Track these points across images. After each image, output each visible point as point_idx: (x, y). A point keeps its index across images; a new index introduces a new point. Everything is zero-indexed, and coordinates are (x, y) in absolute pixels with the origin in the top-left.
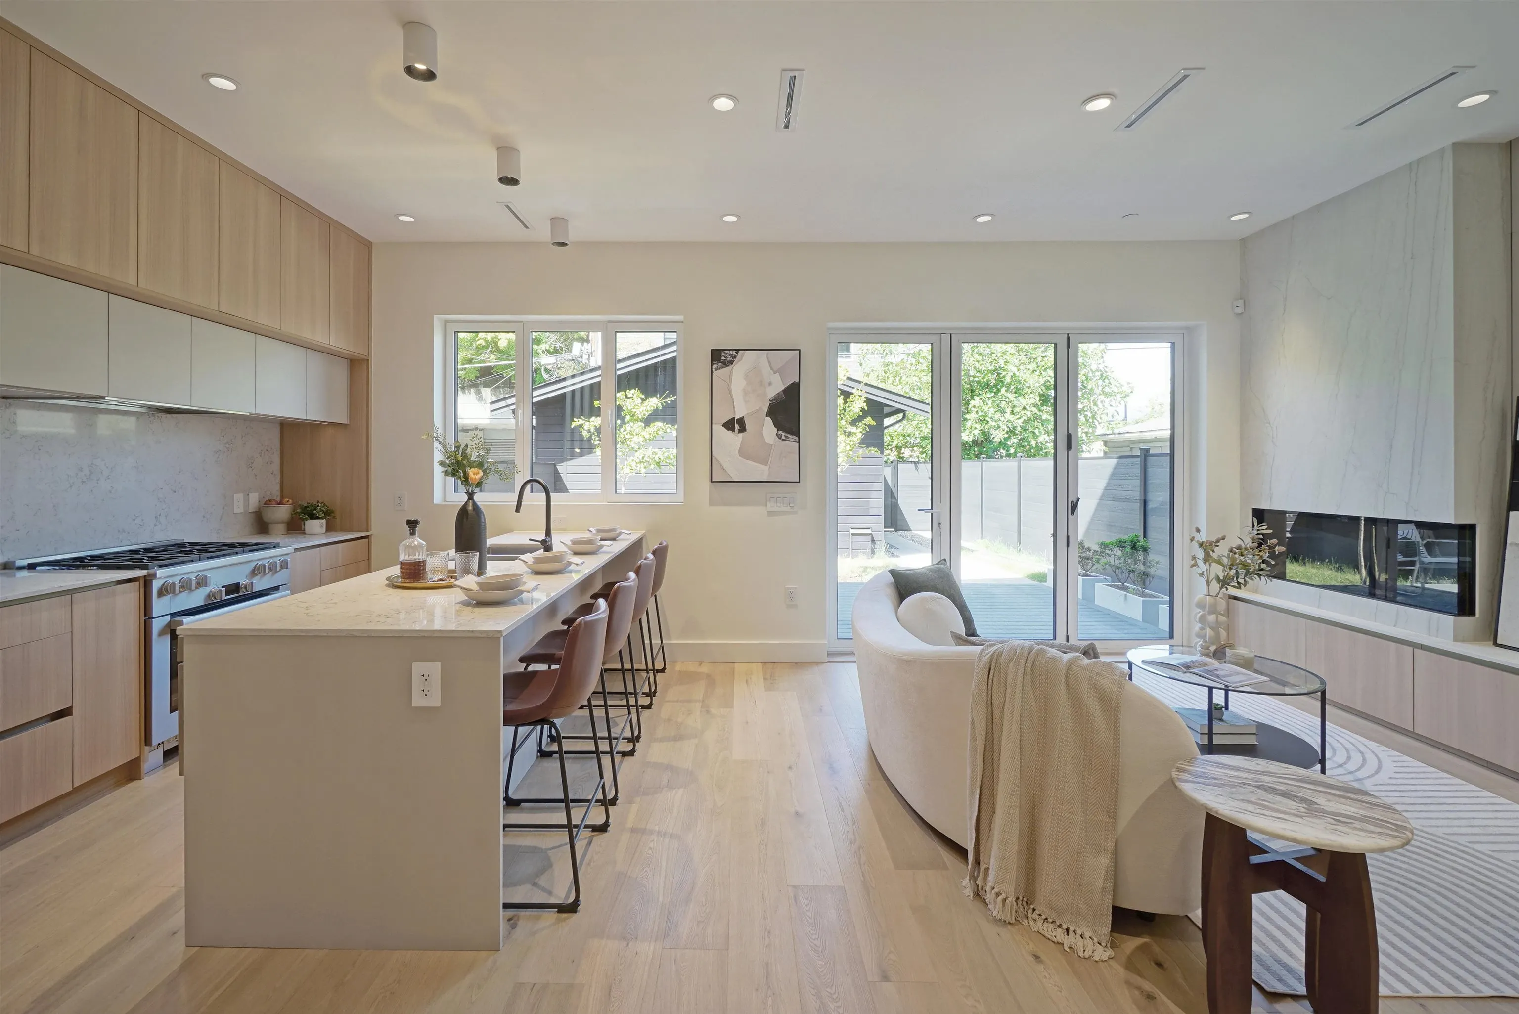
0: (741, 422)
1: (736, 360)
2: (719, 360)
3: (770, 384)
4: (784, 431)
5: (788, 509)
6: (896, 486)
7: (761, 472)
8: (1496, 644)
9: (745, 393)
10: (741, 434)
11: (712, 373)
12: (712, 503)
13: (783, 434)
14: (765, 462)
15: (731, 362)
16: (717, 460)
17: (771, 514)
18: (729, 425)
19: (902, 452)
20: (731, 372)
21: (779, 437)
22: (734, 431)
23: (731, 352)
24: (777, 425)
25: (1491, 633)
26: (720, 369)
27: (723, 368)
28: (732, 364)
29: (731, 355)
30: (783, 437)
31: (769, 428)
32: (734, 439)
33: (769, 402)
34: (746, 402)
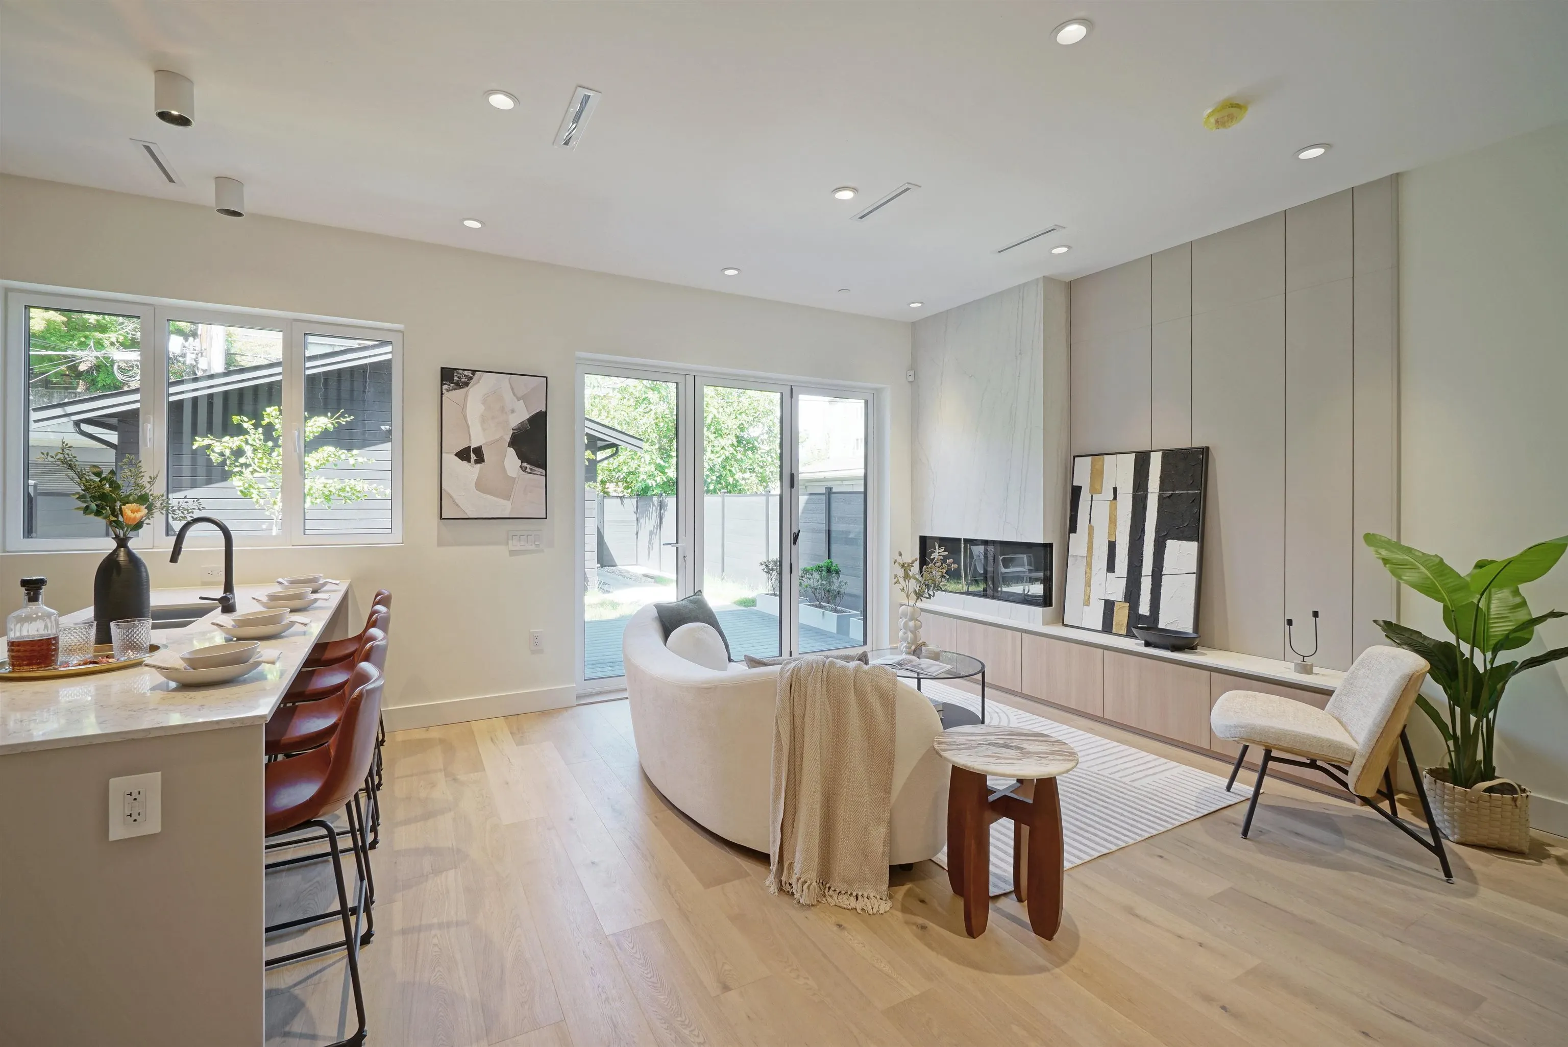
0: (478, 451)
1: (472, 382)
2: (451, 380)
3: (513, 411)
4: (529, 463)
5: (533, 547)
6: (602, 521)
7: (504, 508)
8: (1064, 625)
9: (483, 420)
10: (478, 465)
11: (442, 394)
12: (441, 543)
13: (528, 466)
14: (507, 497)
16: (449, 494)
17: (512, 553)
18: (463, 455)
19: (606, 487)
20: (466, 396)
21: (524, 469)
22: (469, 461)
23: (466, 373)
24: (522, 456)
25: (1060, 618)
26: (452, 390)
27: (455, 389)
28: (467, 386)
29: (465, 375)
30: (528, 470)
31: (512, 460)
32: (470, 470)
33: (512, 432)
34: (484, 430)
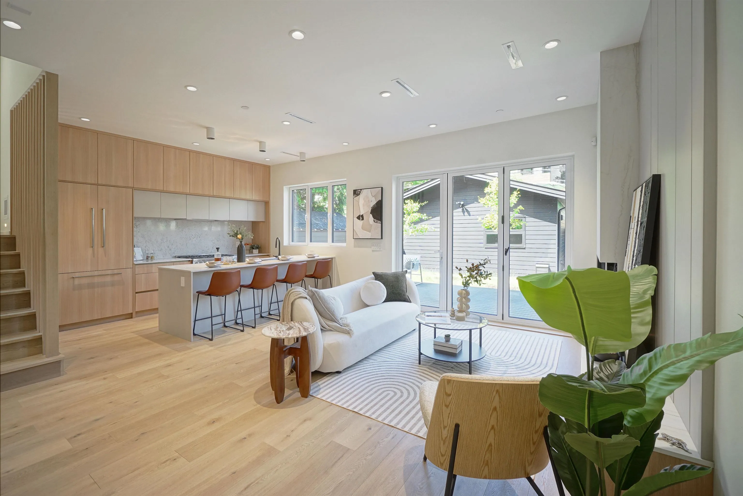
0: (362, 216)
1: (361, 193)
2: (356, 193)
3: (372, 201)
4: (376, 219)
5: (379, 249)
7: (368, 235)
9: (364, 205)
10: (362, 221)
11: (354, 198)
12: (354, 246)
14: (370, 232)
15: (359, 194)
16: (355, 231)
17: (373, 251)
18: (358, 218)
20: (359, 198)
21: (374, 221)
22: (360, 220)
23: (359, 190)
24: (374, 217)
26: (356, 197)
30: (376, 222)
31: (371, 218)
32: (359, 223)
33: (371, 208)
34: (364, 209)
